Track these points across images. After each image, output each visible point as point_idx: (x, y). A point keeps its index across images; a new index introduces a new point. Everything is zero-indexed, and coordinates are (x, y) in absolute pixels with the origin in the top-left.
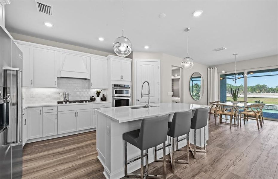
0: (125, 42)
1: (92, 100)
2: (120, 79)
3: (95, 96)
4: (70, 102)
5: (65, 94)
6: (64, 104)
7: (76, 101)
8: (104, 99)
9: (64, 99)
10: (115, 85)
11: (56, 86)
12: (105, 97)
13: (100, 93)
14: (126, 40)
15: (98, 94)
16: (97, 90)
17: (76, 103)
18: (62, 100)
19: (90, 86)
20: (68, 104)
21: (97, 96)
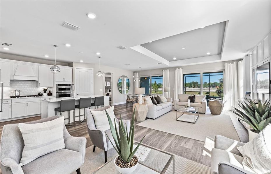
0: (56, 68)
1: (40, 95)
2: (63, 81)
3: (42, 92)
4: (21, 97)
5: (16, 91)
6: (17, 98)
7: (27, 96)
8: (50, 94)
9: (16, 95)
10: (59, 85)
11: (10, 86)
12: (51, 92)
13: (46, 90)
14: (57, 67)
15: (45, 91)
16: (44, 88)
17: (27, 97)
18: (14, 95)
19: (38, 85)
20: (20, 98)
21: (44, 92)
